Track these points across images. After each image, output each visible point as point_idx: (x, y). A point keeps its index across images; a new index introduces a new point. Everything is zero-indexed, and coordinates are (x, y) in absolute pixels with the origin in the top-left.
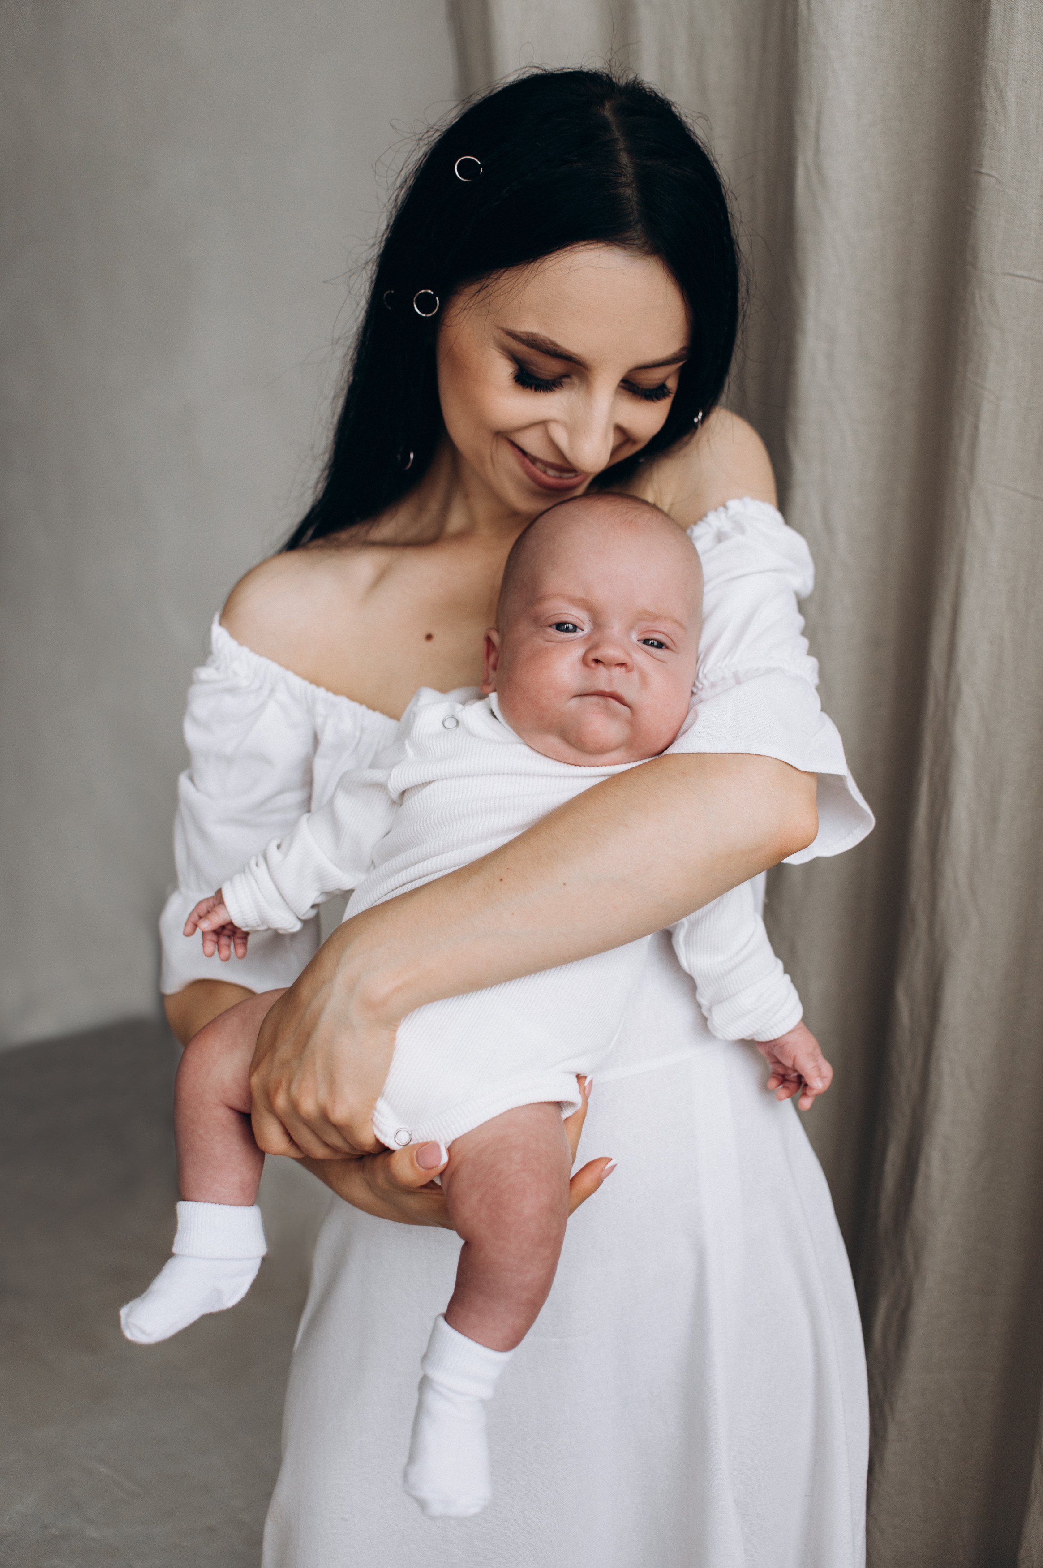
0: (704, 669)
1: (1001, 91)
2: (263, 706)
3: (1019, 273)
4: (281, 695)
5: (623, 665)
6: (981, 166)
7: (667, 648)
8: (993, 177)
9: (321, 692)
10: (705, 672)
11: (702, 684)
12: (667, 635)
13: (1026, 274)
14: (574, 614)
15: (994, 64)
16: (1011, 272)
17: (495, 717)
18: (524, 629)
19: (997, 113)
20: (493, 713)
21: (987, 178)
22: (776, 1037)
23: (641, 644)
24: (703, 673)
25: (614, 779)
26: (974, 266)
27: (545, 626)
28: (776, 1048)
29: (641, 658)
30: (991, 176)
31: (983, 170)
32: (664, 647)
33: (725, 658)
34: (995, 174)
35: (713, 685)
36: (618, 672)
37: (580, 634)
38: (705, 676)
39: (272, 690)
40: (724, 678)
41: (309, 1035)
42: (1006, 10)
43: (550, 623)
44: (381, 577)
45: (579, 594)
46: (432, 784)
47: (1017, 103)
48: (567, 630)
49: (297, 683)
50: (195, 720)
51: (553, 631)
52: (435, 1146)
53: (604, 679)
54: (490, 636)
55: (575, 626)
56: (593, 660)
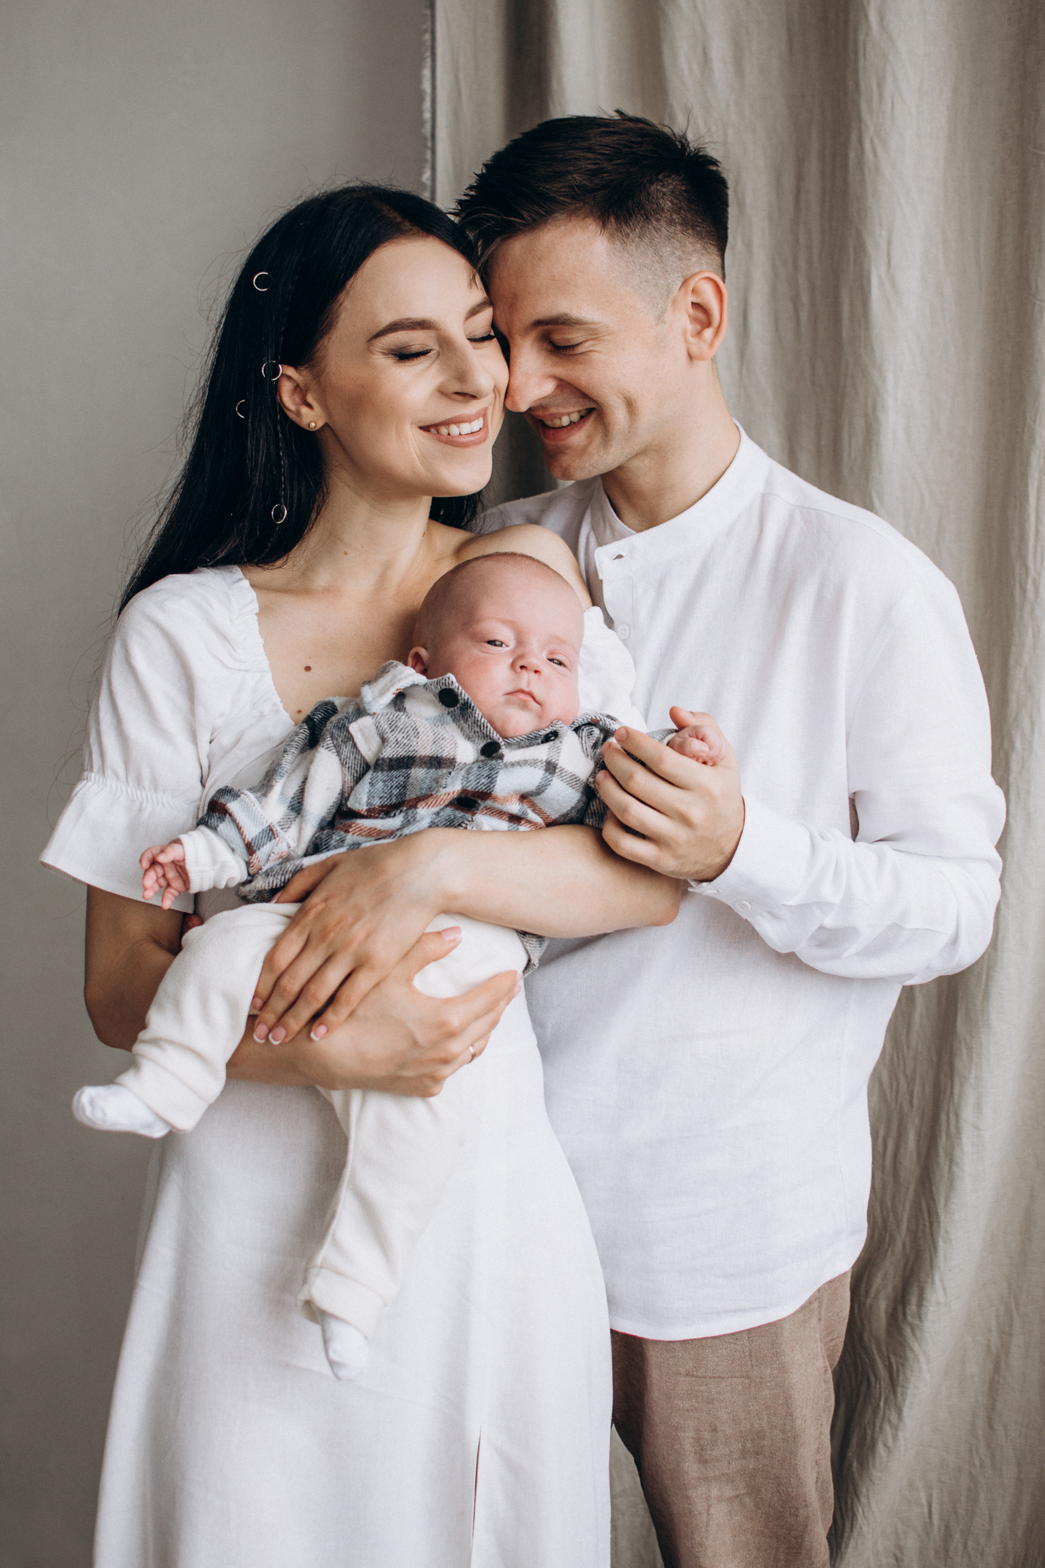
5: (537, 673)
12: (565, 658)
23: (549, 660)
27: (482, 642)
32: (562, 665)
36: (534, 677)
37: (507, 648)
43: (485, 639)
45: (508, 617)
48: (497, 645)
51: (486, 646)
53: (526, 680)
54: (419, 652)
55: (502, 643)
56: (519, 666)
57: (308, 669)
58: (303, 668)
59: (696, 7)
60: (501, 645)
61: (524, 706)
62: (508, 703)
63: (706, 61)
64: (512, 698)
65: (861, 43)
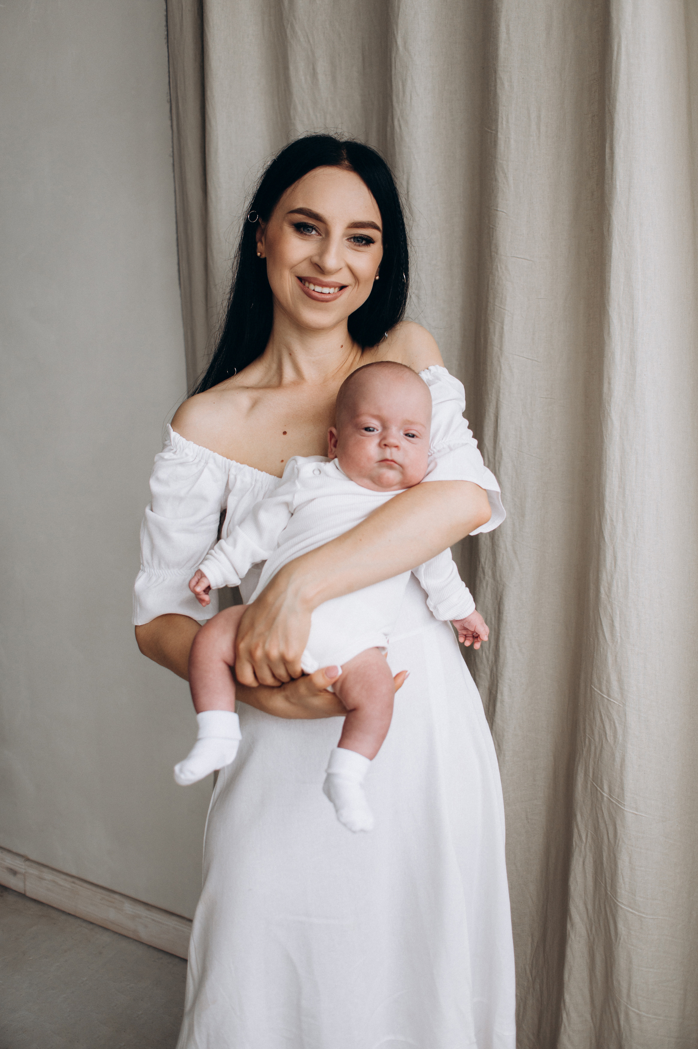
0: (433, 444)
1: (506, 174)
2: (201, 472)
3: (519, 256)
4: (211, 465)
5: (397, 447)
6: (497, 207)
7: (417, 437)
8: (504, 212)
9: (234, 463)
10: (434, 445)
11: (433, 451)
12: (417, 431)
13: (522, 257)
14: (374, 423)
15: (501, 162)
16: (515, 256)
17: (338, 469)
18: (349, 430)
19: (504, 184)
20: (337, 468)
21: (501, 213)
22: (466, 617)
23: (405, 436)
24: (432, 446)
25: (398, 496)
26: (497, 253)
27: (361, 429)
28: (466, 623)
29: (404, 443)
30: (503, 212)
31: (499, 209)
32: (415, 437)
33: (443, 439)
34: (505, 211)
35: (439, 451)
36: (394, 450)
37: (376, 432)
38: (434, 448)
39: (207, 463)
40: (444, 448)
41: (274, 619)
42: (505, 138)
43: (363, 427)
44: (255, 404)
45: (376, 413)
46: (315, 500)
47: (514, 180)
48: (370, 431)
49: (220, 458)
50: (158, 479)
51: (364, 431)
52: (335, 668)
53: (389, 453)
54: (332, 431)
55: (374, 428)
56: (384, 445)
57: (285, 433)
58: (282, 433)
59: (309, 41)
60: (373, 431)
61: (391, 468)
62: (380, 467)
63: (314, 74)
64: (382, 463)
65: (393, 60)
